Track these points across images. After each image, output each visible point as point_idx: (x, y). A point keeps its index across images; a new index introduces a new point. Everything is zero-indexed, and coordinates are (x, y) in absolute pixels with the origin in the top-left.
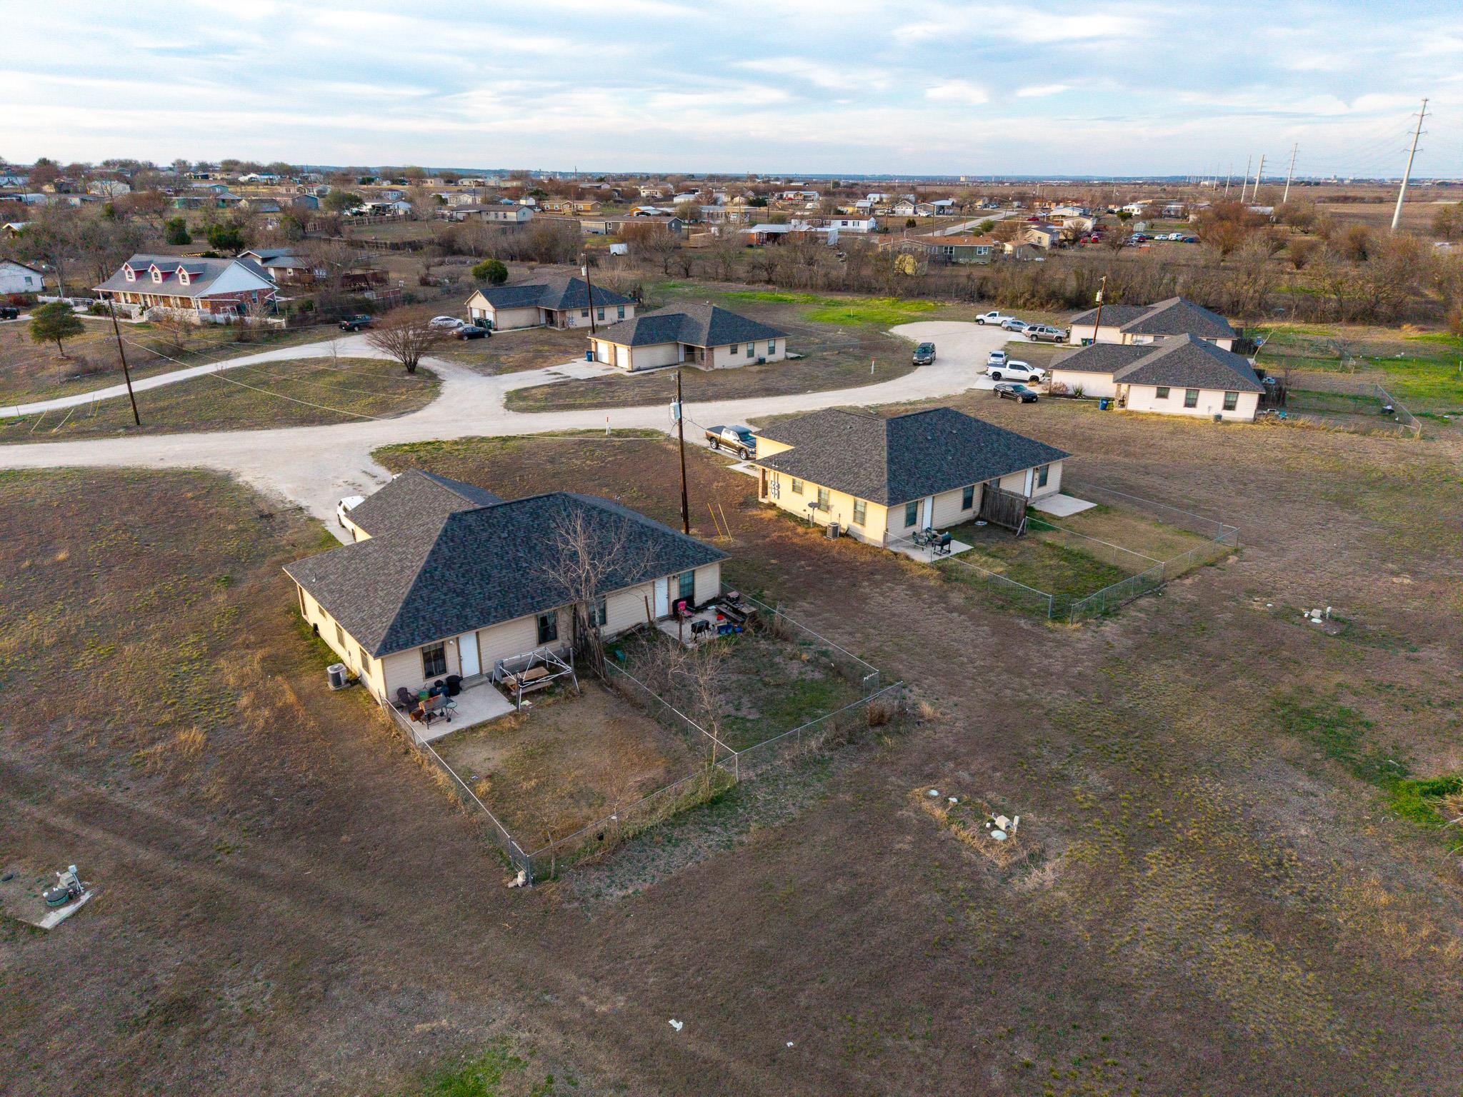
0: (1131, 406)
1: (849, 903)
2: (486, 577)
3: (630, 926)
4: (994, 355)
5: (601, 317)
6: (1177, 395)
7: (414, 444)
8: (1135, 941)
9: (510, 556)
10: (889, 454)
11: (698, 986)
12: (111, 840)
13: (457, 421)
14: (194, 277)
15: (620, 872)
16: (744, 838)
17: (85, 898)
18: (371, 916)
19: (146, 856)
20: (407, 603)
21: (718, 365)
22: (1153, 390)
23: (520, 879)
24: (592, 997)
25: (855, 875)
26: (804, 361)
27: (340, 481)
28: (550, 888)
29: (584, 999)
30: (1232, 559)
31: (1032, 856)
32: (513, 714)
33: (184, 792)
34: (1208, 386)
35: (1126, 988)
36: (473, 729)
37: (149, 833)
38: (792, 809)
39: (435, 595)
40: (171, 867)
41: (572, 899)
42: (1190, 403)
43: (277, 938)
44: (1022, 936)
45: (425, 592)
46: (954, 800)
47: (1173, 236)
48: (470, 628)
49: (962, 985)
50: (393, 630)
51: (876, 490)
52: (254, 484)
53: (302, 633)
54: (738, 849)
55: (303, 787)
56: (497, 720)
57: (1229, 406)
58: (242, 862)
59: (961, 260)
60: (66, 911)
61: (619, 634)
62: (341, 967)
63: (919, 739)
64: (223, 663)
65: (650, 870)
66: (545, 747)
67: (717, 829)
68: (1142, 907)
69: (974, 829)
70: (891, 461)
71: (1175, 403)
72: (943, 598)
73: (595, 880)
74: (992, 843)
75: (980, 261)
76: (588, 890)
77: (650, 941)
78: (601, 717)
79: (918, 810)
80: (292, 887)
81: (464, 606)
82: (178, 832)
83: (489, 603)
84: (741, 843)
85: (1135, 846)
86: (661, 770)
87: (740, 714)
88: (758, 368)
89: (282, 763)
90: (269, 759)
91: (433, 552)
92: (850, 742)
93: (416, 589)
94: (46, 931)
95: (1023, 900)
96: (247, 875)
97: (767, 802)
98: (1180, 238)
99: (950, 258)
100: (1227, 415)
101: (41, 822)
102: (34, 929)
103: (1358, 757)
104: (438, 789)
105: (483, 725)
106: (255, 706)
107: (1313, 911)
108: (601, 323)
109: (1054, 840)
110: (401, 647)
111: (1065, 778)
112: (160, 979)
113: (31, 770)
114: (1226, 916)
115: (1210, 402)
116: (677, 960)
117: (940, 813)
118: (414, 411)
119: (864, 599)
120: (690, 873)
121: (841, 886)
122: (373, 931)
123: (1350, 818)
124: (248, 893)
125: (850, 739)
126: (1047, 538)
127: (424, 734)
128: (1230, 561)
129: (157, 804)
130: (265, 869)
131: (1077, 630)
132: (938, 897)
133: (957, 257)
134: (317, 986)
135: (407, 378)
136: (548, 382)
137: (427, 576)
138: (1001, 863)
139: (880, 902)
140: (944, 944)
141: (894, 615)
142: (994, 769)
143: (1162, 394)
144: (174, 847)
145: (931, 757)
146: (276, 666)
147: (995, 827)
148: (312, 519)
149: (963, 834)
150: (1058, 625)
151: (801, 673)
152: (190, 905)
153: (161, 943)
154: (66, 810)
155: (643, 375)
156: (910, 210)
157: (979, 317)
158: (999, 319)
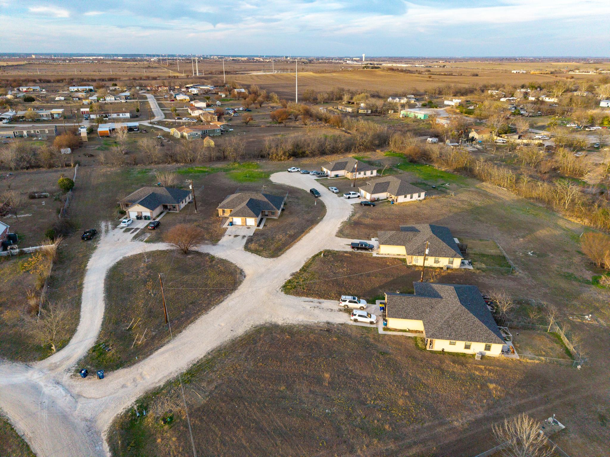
0: (400, 201)
5: (186, 202)
6: (409, 196)
42: (411, 198)
47: (241, 109)
57: (419, 196)
59: (211, 135)
88: (287, 212)
98: (244, 109)
100: (419, 199)
115: (415, 197)
143: (405, 197)
155: (264, 227)
156: (113, 98)
157: (289, 170)
158: (296, 170)
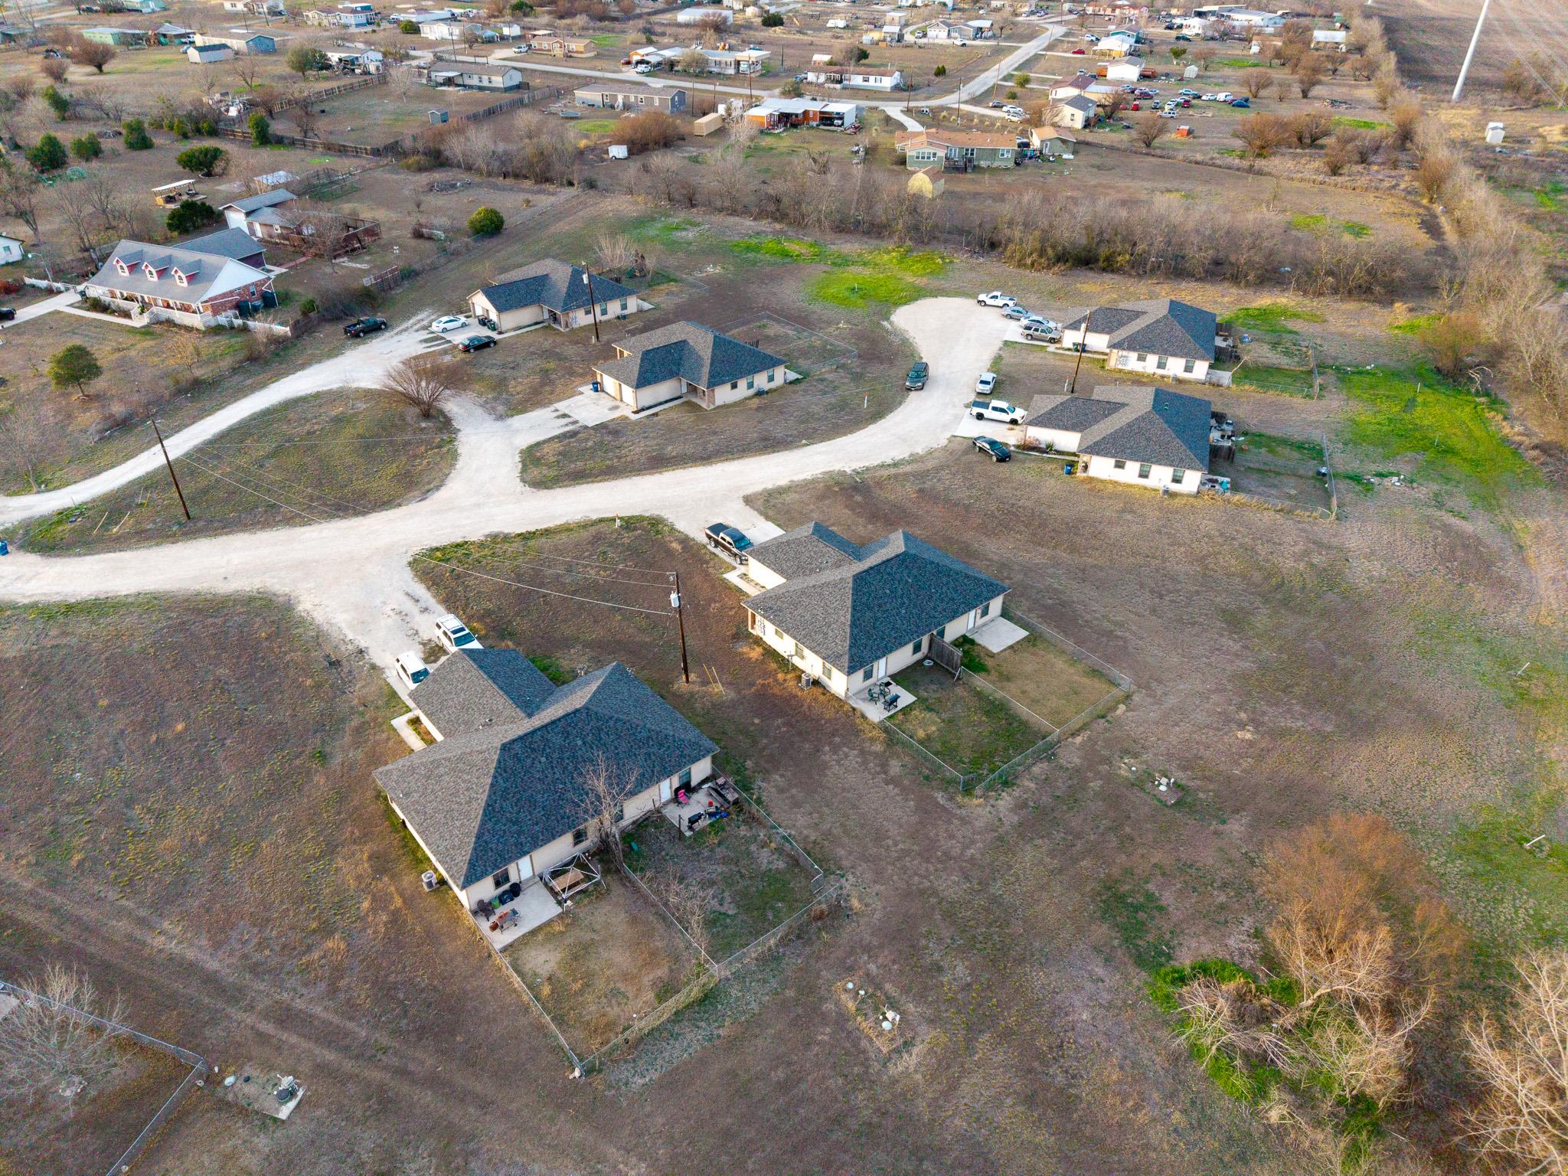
0: (1092, 472)
1: (784, 1087)
2: (533, 804)
3: (648, 1109)
4: (982, 382)
5: (604, 312)
6: (1133, 467)
7: (445, 548)
8: (954, 1115)
9: (549, 779)
10: (853, 616)
11: (689, 1156)
12: (305, 1044)
13: (478, 505)
14: (191, 278)
15: (640, 1063)
16: (721, 1032)
17: (300, 1093)
18: (484, 1105)
19: (330, 1056)
20: (479, 837)
21: (719, 402)
22: (1112, 461)
23: (577, 1073)
24: (626, 1165)
25: (789, 1064)
26: (803, 386)
27: (388, 609)
28: (598, 1081)
29: (621, 1166)
30: (1122, 707)
31: (905, 1043)
32: (560, 916)
33: (342, 996)
34: (1159, 462)
35: (942, 1151)
36: (533, 933)
37: (330, 1037)
38: (754, 1005)
39: (497, 827)
40: (348, 1065)
41: (610, 1087)
42: (1144, 475)
43: (429, 1125)
44: (887, 1112)
45: (489, 825)
46: (862, 992)
47: (1221, 97)
48: (525, 853)
49: (845, 1152)
50: (472, 865)
51: (839, 656)
52: (315, 614)
53: (393, 825)
54: (717, 1042)
55: (422, 991)
56: (549, 923)
57: (1177, 480)
58: (395, 1061)
59: (983, 164)
60: (292, 1104)
61: (634, 823)
62: (472, 1146)
63: (848, 932)
64: (340, 862)
65: (660, 1062)
66: (585, 948)
67: (703, 1024)
68: (965, 1088)
69: (871, 1022)
70: (853, 625)
71: (1130, 473)
72: (884, 767)
73: (624, 1072)
74: (881, 1033)
75: (1003, 165)
76: (620, 1080)
77: (660, 1120)
78: (623, 915)
79: (837, 1003)
80: (432, 1081)
81: (519, 833)
82: (346, 1035)
83: (537, 828)
84: (719, 1036)
85: (973, 1030)
86: (666, 970)
87: (722, 910)
88: (756, 401)
89: (404, 967)
90: (393, 963)
91: (492, 785)
92: (799, 937)
93: (483, 824)
94: (283, 1121)
95: (894, 1082)
96: (402, 1073)
97: (738, 999)
98: (1230, 98)
99: (970, 161)
100: (1175, 487)
101: (252, 1028)
102: (276, 1120)
103: (1141, 943)
104: (515, 991)
105: (539, 929)
106: (374, 910)
107: (1071, 1086)
108: (604, 318)
109: (923, 1028)
110: (478, 879)
111: (940, 969)
112: (364, 1157)
113: (231, 980)
114: (1015, 1092)
115: (1161, 476)
116: (676, 1136)
117: (851, 1006)
118: (438, 488)
119: (824, 767)
120: (685, 1064)
121: (780, 1074)
122: (488, 1118)
123: (1119, 1003)
124: (405, 1088)
125: (800, 935)
126: (979, 681)
127: (500, 940)
128: (1118, 712)
129: (326, 1009)
130: (411, 1067)
131: (979, 805)
132: (840, 1081)
133: (979, 160)
134: (459, 1160)
135: (423, 425)
136: (557, 432)
137: (490, 810)
138: (885, 1050)
139: (803, 1086)
140: (837, 1121)
141: (844, 789)
142: (894, 962)
143: (1120, 465)
144: (347, 1048)
145: (852, 952)
146: (382, 865)
147: (885, 1019)
148: (374, 667)
149: (864, 1024)
150: (966, 800)
151: (769, 863)
152: (369, 1099)
153: (358, 1130)
154: (266, 1016)
155: (648, 417)
156: (943, 34)
157: (982, 297)
158: (1000, 302)
